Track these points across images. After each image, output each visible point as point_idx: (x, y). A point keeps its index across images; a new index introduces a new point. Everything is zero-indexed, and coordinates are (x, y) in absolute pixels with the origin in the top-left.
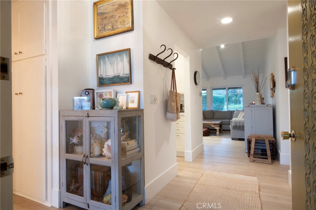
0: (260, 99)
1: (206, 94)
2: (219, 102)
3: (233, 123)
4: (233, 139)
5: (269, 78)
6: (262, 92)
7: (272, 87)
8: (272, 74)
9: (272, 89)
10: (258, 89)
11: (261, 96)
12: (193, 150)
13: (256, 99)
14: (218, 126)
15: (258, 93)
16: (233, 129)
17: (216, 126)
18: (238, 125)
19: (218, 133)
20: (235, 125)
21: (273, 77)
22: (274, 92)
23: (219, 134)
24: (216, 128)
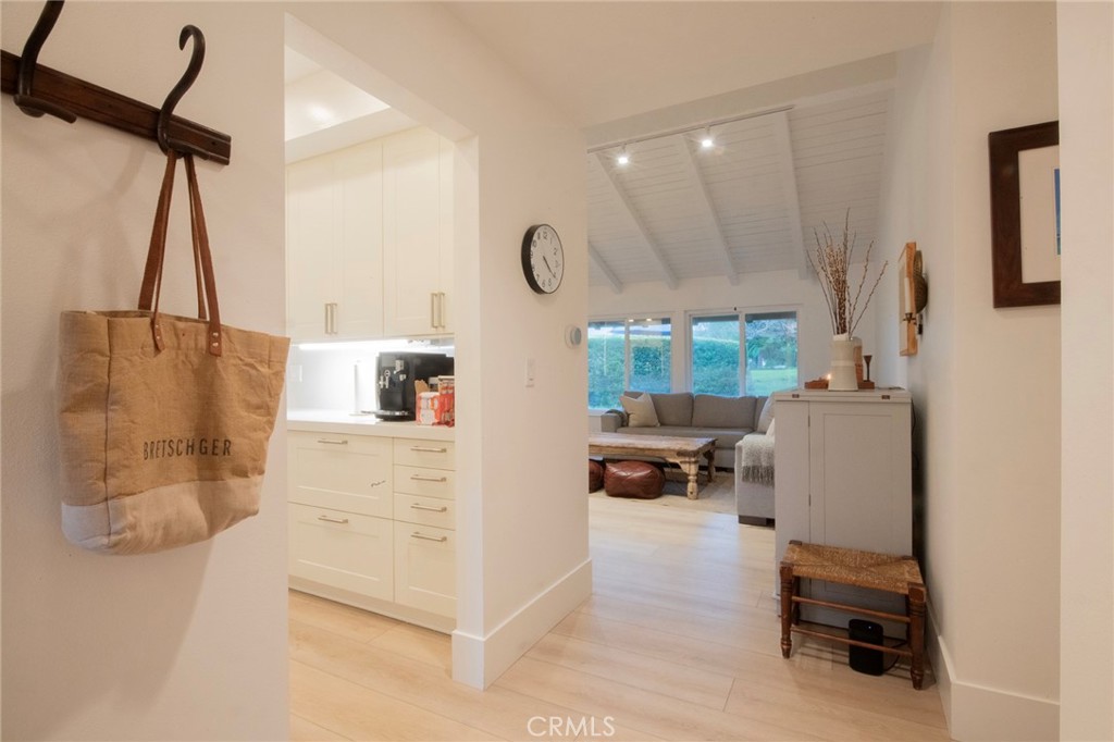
0: (851, 364)
1: (668, 338)
2: (729, 362)
3: (744, 456)
4: (743, 520)
5: (897, 265)
6: (861, 328)
7: (909, 307)
8: (910, 247)
9: (910, 318)
10: (842, 318)
11: (859, 349)
12: (491, 634)
13: (833, 364)
14: (693, 460)
15: (843, 337)
16: (743, 480)
17: (687, 459)
18: (764, 464)
19: (691, 486)
20: (750, 464)
21: (916, 258)
22: (921, 332)
23: (696, 490)
24: (685, 468)
